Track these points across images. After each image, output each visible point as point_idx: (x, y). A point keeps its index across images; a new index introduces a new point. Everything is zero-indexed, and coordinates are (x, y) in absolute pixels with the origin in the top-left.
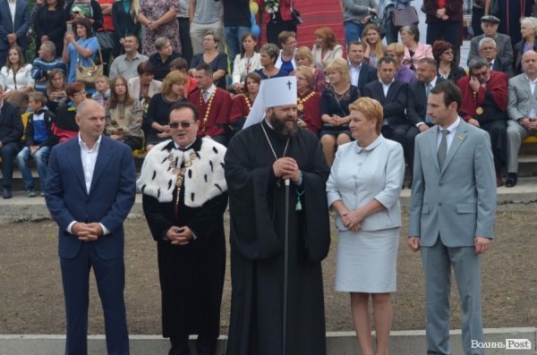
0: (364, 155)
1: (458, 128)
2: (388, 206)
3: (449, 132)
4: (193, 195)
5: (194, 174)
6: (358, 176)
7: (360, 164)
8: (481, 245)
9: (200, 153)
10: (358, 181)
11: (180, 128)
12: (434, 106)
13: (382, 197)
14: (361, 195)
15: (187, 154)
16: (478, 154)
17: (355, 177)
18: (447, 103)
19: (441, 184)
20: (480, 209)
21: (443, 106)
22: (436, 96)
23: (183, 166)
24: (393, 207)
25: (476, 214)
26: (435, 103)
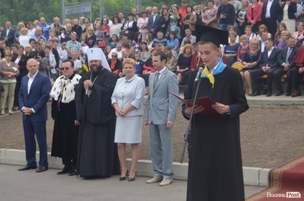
1: (163, 72)
2: (137, 107)
3: (160, 74)
4: (65, 98)
5: (67, 90)
7: (126, 87)
8: (169, 124)
9: (71, 81)
11: (65, 70)
12: (156, 61)
13: (134, 103)
14: (125, 101)
15: (66, 81)
16: (170, 84)
17: (123, 93)
18: (162, 60)
20: (169, 108)
21: (159, 61)
22: (156, 57)
23: (64, 86)
24: (139, 107)
25: (168, 110)
26: (156, 60)
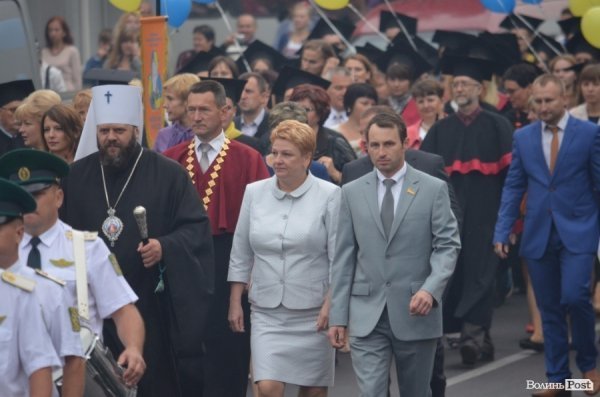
0: (288, 202)
6: (286, 236)
10: (286, 242)
19: (388, 256)
